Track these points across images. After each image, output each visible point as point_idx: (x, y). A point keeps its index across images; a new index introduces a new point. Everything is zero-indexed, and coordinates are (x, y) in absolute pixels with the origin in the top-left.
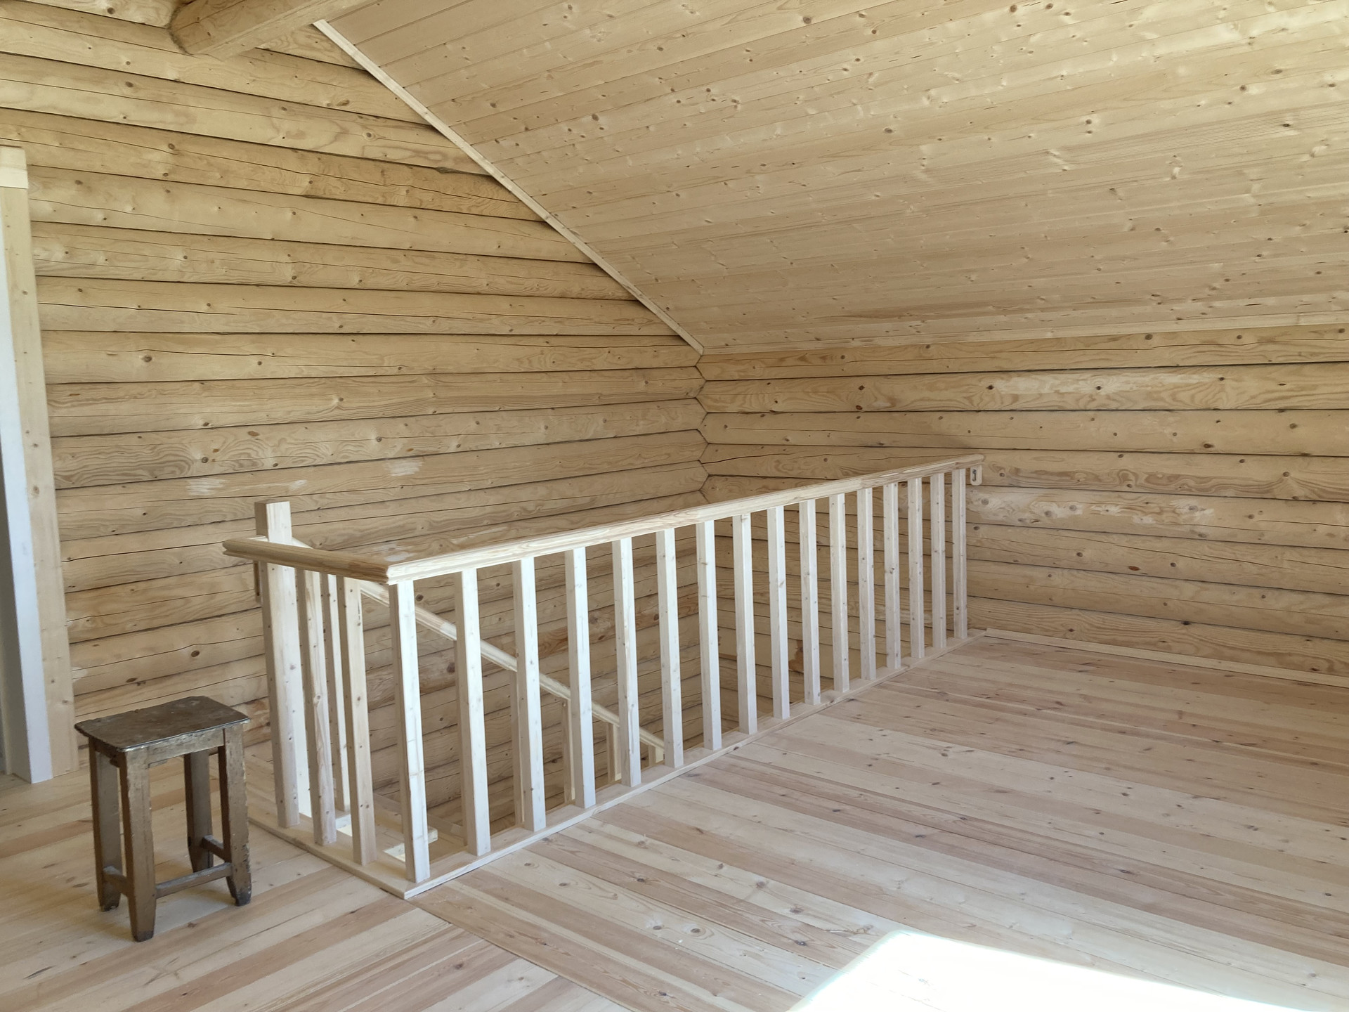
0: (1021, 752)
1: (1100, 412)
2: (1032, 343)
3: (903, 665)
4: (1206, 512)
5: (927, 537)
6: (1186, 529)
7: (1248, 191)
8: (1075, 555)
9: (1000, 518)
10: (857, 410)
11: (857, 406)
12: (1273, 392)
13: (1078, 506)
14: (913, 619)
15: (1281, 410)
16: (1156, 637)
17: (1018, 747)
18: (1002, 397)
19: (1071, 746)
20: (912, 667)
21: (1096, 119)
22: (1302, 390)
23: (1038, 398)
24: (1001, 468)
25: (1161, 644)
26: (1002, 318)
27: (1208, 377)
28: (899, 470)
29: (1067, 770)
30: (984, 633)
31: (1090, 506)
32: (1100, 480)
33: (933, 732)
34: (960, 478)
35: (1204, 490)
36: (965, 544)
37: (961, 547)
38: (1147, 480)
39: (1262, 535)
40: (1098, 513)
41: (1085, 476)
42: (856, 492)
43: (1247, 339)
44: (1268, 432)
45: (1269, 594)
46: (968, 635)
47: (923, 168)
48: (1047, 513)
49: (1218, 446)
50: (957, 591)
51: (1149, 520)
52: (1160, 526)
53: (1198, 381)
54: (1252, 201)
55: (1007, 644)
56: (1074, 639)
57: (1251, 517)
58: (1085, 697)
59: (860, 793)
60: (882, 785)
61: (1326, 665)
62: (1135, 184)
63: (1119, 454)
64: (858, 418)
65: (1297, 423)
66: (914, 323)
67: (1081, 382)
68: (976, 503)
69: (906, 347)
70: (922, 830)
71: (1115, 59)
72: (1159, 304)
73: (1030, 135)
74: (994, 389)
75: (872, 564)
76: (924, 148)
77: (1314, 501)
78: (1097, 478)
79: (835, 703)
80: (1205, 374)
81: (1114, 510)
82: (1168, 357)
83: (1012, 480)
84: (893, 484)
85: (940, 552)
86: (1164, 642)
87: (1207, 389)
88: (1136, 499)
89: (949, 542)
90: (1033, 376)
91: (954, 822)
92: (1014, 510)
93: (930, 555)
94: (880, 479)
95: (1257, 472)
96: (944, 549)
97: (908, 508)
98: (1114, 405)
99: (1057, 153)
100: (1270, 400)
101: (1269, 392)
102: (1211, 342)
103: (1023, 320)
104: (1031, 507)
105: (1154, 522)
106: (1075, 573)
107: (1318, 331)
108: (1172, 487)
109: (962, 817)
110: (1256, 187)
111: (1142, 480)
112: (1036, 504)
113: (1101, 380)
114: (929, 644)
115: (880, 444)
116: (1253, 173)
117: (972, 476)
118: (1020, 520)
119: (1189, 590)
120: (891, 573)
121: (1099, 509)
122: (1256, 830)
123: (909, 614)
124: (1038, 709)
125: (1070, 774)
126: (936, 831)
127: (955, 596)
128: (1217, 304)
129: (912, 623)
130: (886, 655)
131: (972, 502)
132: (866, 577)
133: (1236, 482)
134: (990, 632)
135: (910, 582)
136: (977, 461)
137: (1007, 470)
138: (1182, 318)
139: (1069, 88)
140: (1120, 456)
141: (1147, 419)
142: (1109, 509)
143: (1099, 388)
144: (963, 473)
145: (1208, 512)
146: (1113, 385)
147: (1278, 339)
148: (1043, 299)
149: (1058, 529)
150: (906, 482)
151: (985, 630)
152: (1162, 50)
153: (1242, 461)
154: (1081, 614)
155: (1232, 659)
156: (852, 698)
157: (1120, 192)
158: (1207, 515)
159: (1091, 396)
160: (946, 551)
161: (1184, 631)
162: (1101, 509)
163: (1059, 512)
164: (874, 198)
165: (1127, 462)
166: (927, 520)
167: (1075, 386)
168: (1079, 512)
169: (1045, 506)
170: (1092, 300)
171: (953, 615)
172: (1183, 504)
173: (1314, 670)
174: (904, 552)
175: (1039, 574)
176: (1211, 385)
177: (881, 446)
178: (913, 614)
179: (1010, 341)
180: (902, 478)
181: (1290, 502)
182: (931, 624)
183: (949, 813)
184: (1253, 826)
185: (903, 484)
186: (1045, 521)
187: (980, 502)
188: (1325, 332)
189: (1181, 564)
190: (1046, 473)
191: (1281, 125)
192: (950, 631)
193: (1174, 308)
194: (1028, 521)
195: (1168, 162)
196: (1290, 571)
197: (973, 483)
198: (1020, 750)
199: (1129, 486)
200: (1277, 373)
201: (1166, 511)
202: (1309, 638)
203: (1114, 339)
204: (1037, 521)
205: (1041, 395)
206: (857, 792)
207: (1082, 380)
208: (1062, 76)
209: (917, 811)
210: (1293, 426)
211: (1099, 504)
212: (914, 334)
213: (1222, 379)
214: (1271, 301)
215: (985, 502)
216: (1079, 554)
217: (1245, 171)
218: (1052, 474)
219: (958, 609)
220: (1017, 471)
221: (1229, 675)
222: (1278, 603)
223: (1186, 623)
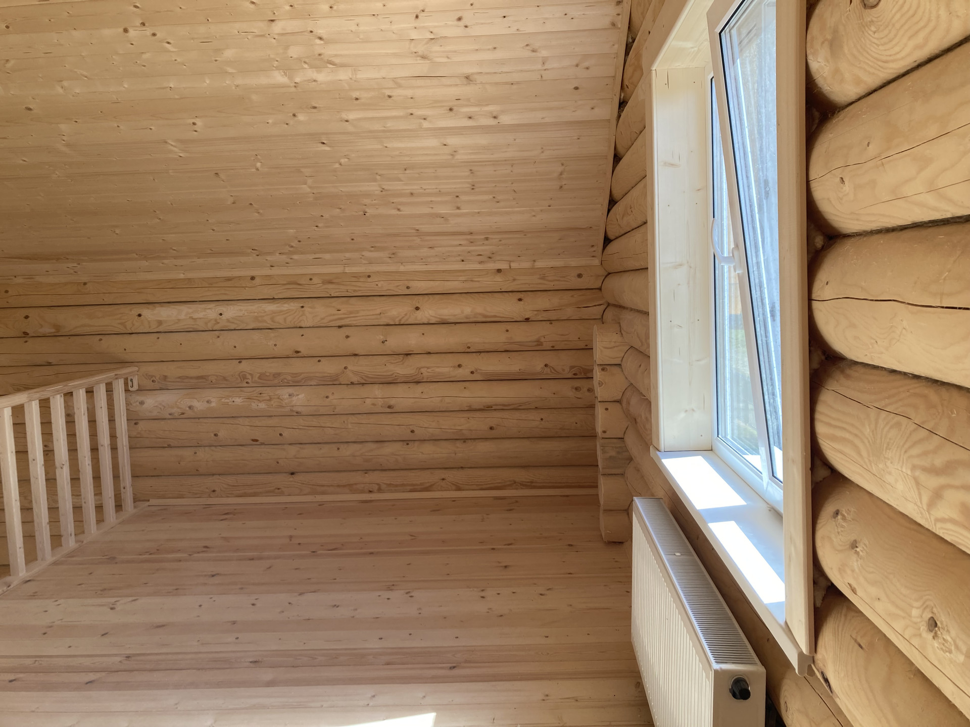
0: (177, 591)
1: (224, 332)
2: (169, 282)
3: (77, 542)
4: (300, 396)
5: (93, 435)
6: (288, 409)
7: (305, 184)
8: (213, 435)
9: (155, 414)
10: (24, 335)
11: (24, 332)
12: (334, 315)
13: (212, 400)
14: (85, 503)
15: (340, 327)
16: (273, 487)
17: (175, 588)
18: (149, 322)
19: (215, 578)
20: (85, 542)
21: (199, 122)
22: (350, 314)
23: (177, 323)
24: (152, 376)
25: (278, 491)
26: (144, 263)
27: (294, 306)
28: (64, 383)
29: (212, 596)
30: (148, 503)
31: (221, 400)
32: (227, 380)
33: (104, 591)
34: (119, 386)
35: (297, 382)
36: (127, 436)
37: (124, 440)
38: (260, 378)
39: (335, 408)
40: (227, 404)
41: (216, 378)
42: (23, 404)
43: (316, 280)
44: (333, 341)
45: (342, 446)
46: (135, 507)
47: (64, 142)
48: (190, 407)
49: (304, 352)
50: (123, 474)
51: (262, 406)
52: (270, 409)
53: (287, 308)
54: (309, 190)
55: (165, 509)
56: (217, 497)
57: (327, 397)
58: (225, 539)
59: (34, 659)
60: (55, 648)
61: (376, 487)
62: (232, 171)
63: (239, 361)
64: (26, 342)
65: (349, 335)
66: (70, 265)
67: (208, 311)
68: (134, 405)
69: (66, 284)
70: (92, 676)
71: (208, 82)
72: (258, 255)
73: (151, 127)
74: (142, 316)
75: (43, 463)
76: (63, 127)
77: (363, 384)
78: (225, 379)
79: (12, 586)
80: (292, 304)
81: (238, 401)
82: (267, 292)
83: (162, 385)
84: (58, 396)
85: (106, 445)
86: (279, 489)
87: (294, 313)
88: (254, 391)
89: (113, 436)
90: (172, 306)
91: (120, 662)
92: (165, 407)
93: (98, 449)
94: (46, 392)
95: (329, 368)
96: (109, 443)
97: (74, 413)
98: (233, 326)
99: (173, 144)
100: (332, 321)
101: (331, 315)
102: (294, 282)
103: (161, 265)
104: (178, 404)
105: (266, 407)
106: (213, 448)
107: (356, 276)
108: (276, 381)
109: (126, 656)
110: (310, 181)
111: (256, 378)
112: (181, 401)
113: (222, 308)
114: (100, 520)
115: (48, 363)
116: (308, 172)
117: (130, 383)
118: (170, 414)
119: (293, 451)
120: (62, 468)
121: (226, 401)
122: (338, 607)
123: (81, 499)
124: (190, 555)
125: (213, 599)
126: (103, 674)
127: (121, 478)
128: (295, 257)
129: (84, 505)
130: (60, 536)
131: (131, 404)
132: (38, 475)
133: (317, 375)
134: (153, 502)
135: (80, 473)
136: (132, 372)
137: (157, 378)
138: (273, 265)
139: (177, 97)
140: (240, 362)
141: (256, 335)
142: (235, 400)
143: (221, 314)
144: (121, 382)
145: (301, 396)
146: (231, 312)
147: (335, 281)
148: (174, 250)
149: (199, 418)
150: (72, 392)
151: (149, 501)
152: (239, 81)
153: (319, 361)
154: (220, 478)
155: (323, 493)
156: (28, 579)
157: (222, 176)
158: (300, 398)
159: (216, 320)
160: (111, 444)
161: (291, 479)
162: (229, 401)
163: (199, 405)
164: (21, 162)
165: (245, 366)
166: (92, 422)
167: (204, 313)
168: (213, 404)
169: (189, 402)
170: (210, 251)
171: (120, 494)
172: (284, 392)
173: (370, 491)
174: (73, 450)
175: (187, 453)
176: (296, 311)
177: (49, 364)
178: (84, 498)
179: (152, 281)
180: (67, 390)
181: (349, 386)
182: (102, 504)
183: (116, 655)
184: (335, 605)
185: (69, 395)
186: (189, 413)
187: (138, 403)
188: (360, 277)
189: (286, 433)
190: (187, 377)
191: (320, 143)
192: (119, 507)
193: (268, 259)
194: (176, 414)
195: (253, 158)
196: (352, 430)
197: (131, 389)
198: (176, 589)
199: (247, 383)
200: (336, 303)
201: (274, 398)
202: (366, 471)
203: (229, 279)
204: (183, 414)
205: (179, 320)
206: (32, 659)
207: (209, 309)
208: (171, 88)
209: (87, 662)
210: (347, 337)
211: (227, 397)
212: (71, 274)
213: (302, 307)
214: (327, 256)
215: (142, 403)
216: (216, 435)
217: (302, 170)
218: (191, 378)
219: (124, 488)
220: (165, 377)
221: (321, 504)
222: (347, 451)
223: (292, 474)
